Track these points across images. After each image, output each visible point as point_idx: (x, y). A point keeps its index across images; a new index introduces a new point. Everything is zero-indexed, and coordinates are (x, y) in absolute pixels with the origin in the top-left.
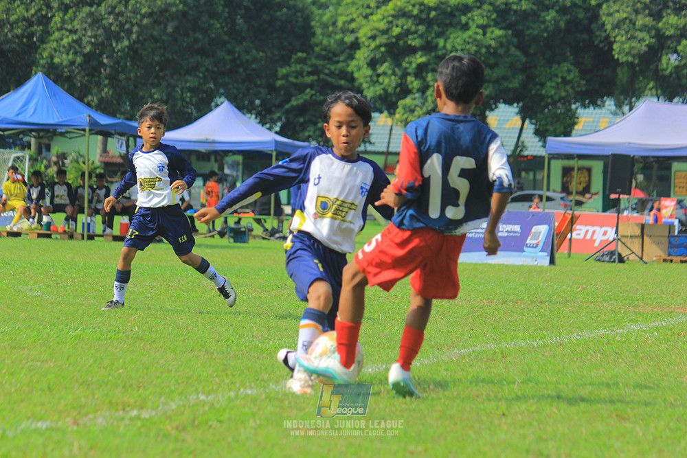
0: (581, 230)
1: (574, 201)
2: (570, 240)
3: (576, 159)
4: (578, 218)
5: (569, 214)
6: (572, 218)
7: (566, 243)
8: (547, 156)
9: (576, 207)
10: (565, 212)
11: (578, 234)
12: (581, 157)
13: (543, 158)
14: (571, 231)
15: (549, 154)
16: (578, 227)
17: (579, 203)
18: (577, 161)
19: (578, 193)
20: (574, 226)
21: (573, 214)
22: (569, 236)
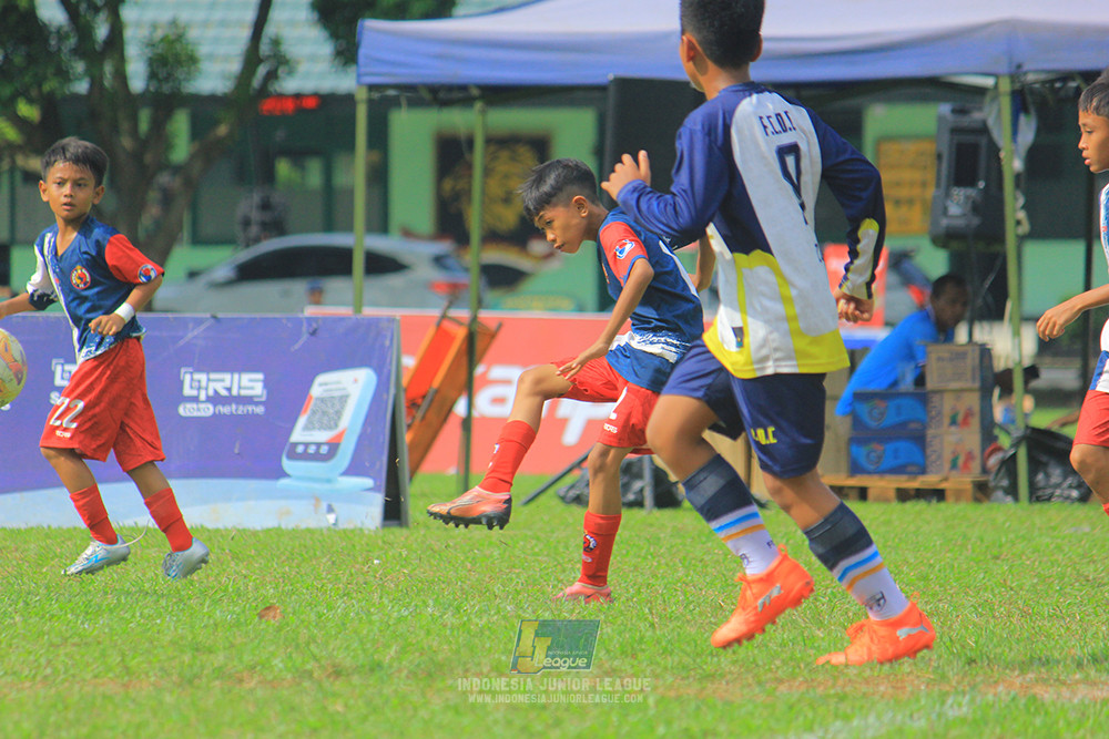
0: (507, 382)
1: (475, 271)
2: (467, 423)
3: (478, 105)
4: (493, 336)
5: (457, 321)
6: (471, 339)
7: (450, 435)
8: (362, 95)
9: (491, 296)
10: (444, 317)
11: (499, 401)
12: (499, 94)
13: (348, 100)
14: (469, 388)
15: (372, 87)
16: (498, 372)
17: (503, 278)
18: (483, 112)
19: (493, 237)
20: (479, 370)
21: (474, 319)
22: (460, 408)
